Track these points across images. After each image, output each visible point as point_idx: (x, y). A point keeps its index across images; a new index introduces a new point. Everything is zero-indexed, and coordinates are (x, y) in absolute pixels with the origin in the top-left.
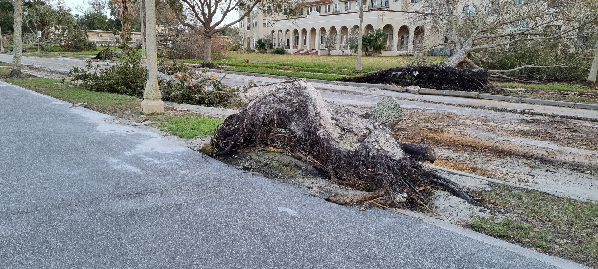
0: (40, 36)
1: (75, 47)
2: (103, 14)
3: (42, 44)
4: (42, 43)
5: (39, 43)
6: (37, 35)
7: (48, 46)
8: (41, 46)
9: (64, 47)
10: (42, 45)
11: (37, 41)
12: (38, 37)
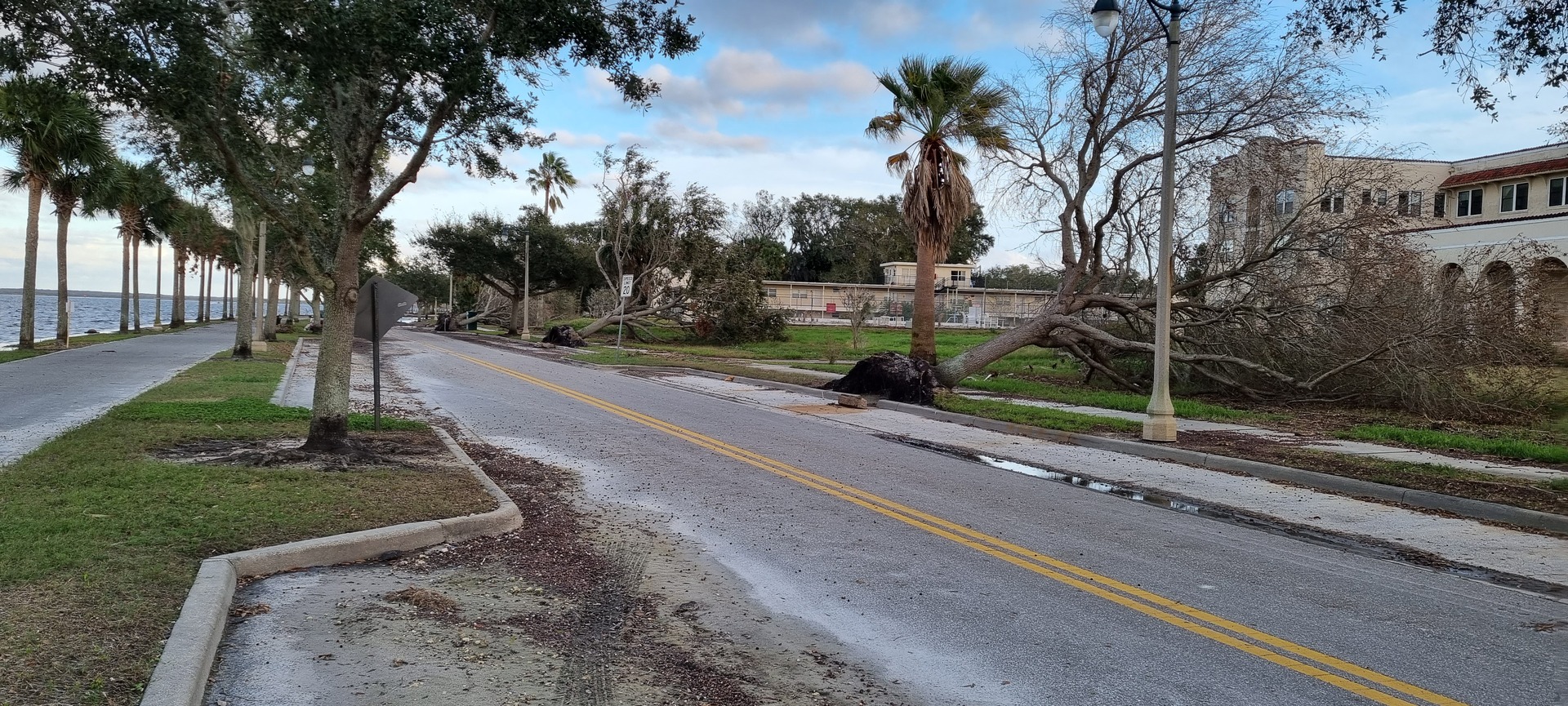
0: (630, 295)
1: (725, 329)
2: (776, 238)
3: (630, 320)
4: (630, 316)
5: (621, 318)
6: (619, 291)
7: (645, 326)
8: (627, 324)
9: (692, 329)
10: (630, 323)
11: (617, 310)
12: (622, 295)
